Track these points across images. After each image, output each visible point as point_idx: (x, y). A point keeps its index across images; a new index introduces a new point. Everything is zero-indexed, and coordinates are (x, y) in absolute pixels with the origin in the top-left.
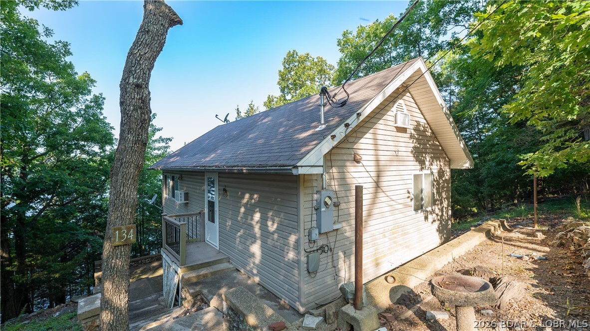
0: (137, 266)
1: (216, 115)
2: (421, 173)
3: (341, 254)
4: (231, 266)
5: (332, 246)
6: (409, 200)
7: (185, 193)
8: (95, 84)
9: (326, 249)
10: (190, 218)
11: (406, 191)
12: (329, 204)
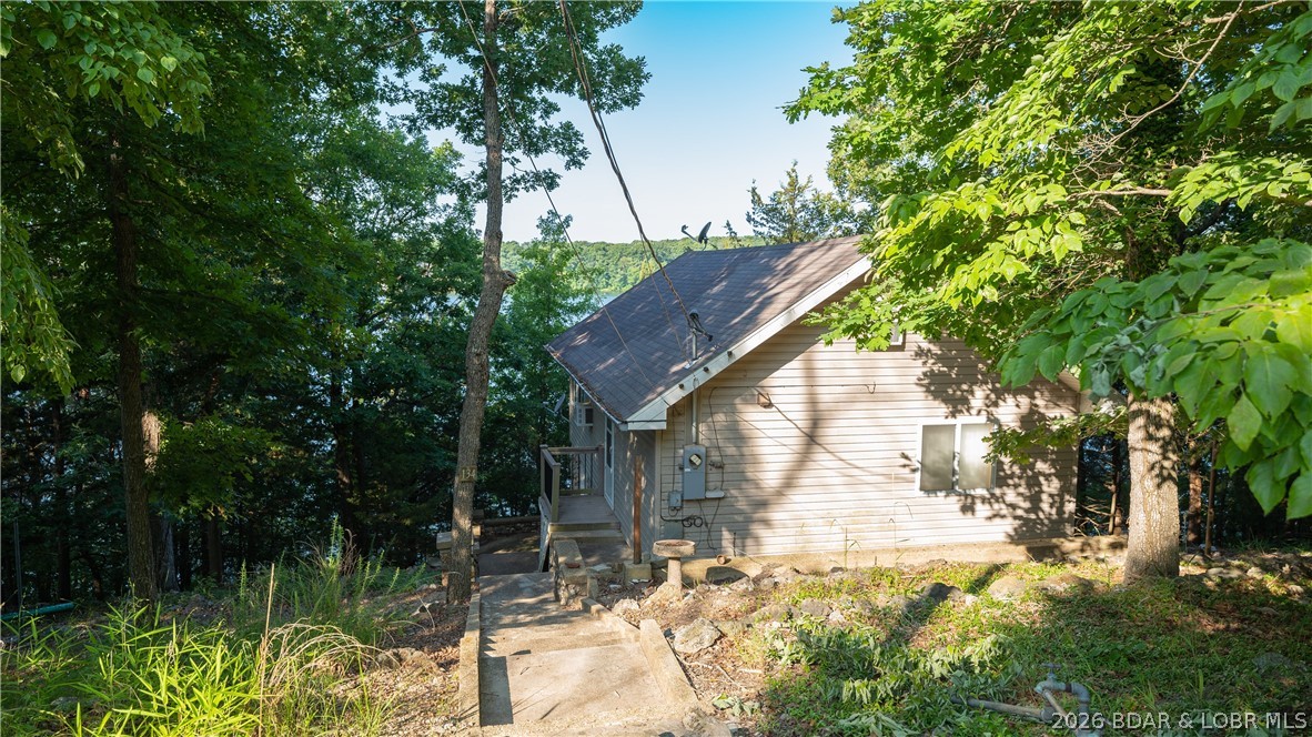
0: (529, 532)
1: (684, 227)
2: (951, 421)
3: (726, 535)
4: (619, 535)
5: (709, 519)
6: (907, 470)
7: (587, 410)
8: (461, 161)
9: (698, 522)
10: (589, 455)
11: (897, 454)
12: (697, 464)
